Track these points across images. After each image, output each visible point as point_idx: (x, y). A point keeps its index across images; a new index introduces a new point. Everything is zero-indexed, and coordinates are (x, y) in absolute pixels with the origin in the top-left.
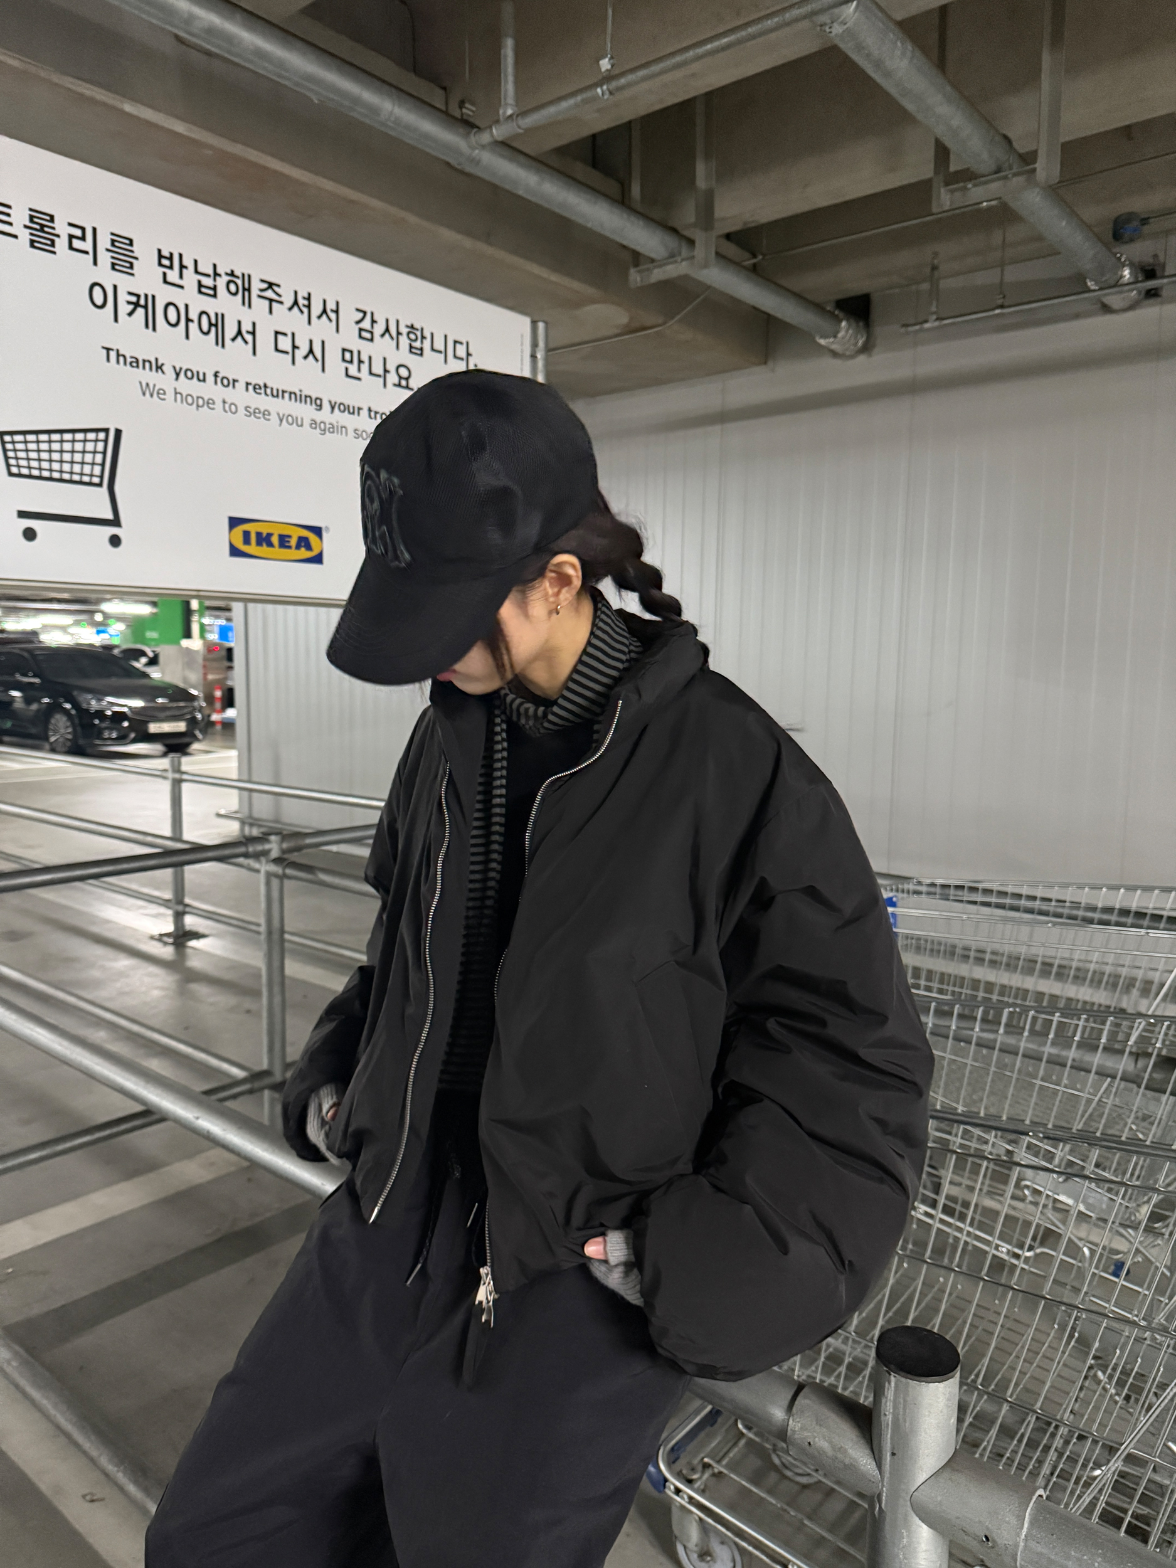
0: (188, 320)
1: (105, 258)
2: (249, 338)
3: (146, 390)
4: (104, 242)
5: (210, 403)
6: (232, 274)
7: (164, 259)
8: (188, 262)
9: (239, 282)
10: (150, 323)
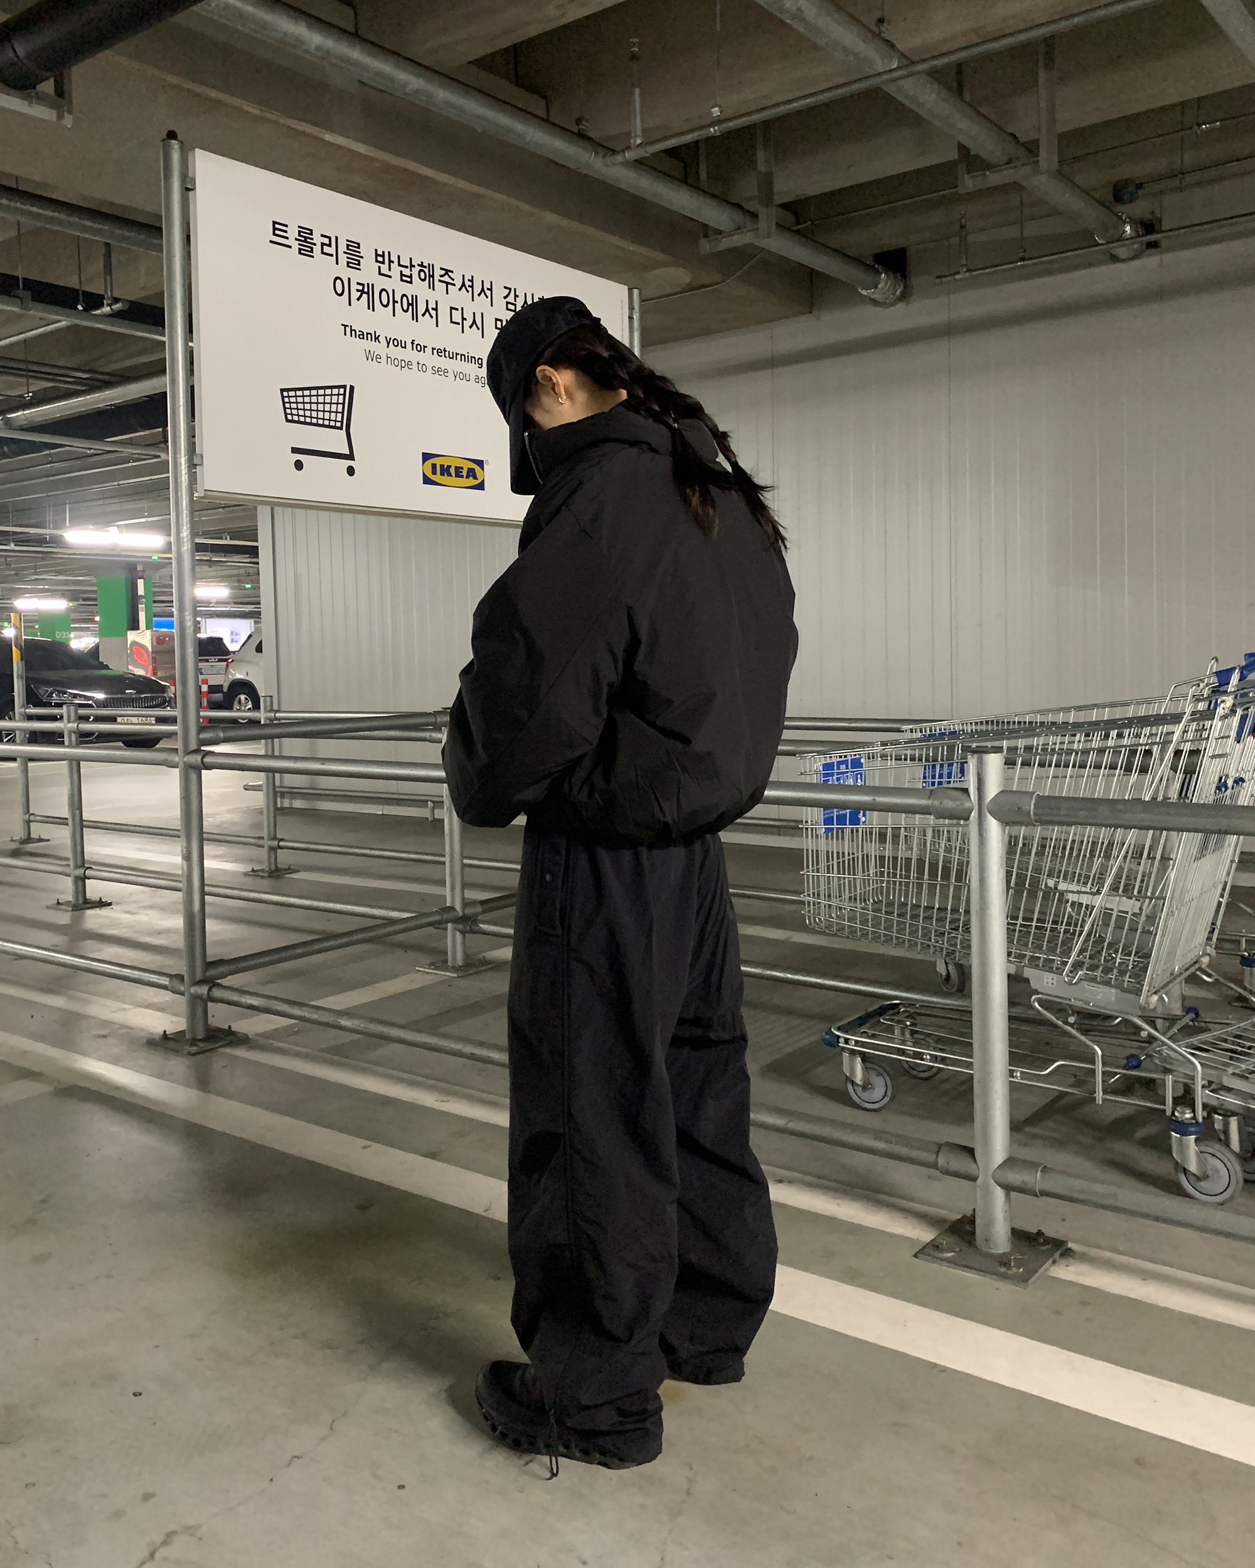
0: (395, 302)
1: (343, 258)
2: (433, 313)
3: (370, 356)
4: (342, 247)
5: (409, 364)
6: (421, 265)
7: (379, 257)
8: (394, 258)
9: (426, 270)
10: (371, 306)
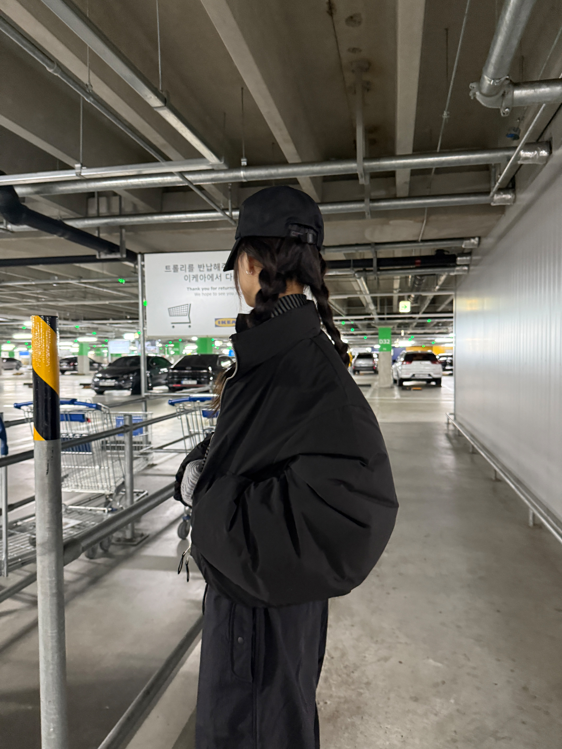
0: (205, 277)
1: (187, 270)
2: (219, 278)
3: (196, 294)
4: (187, 267)
6: (215, 265)
7: (200, 266)
8: (205, 265)
10: (197, 280)
